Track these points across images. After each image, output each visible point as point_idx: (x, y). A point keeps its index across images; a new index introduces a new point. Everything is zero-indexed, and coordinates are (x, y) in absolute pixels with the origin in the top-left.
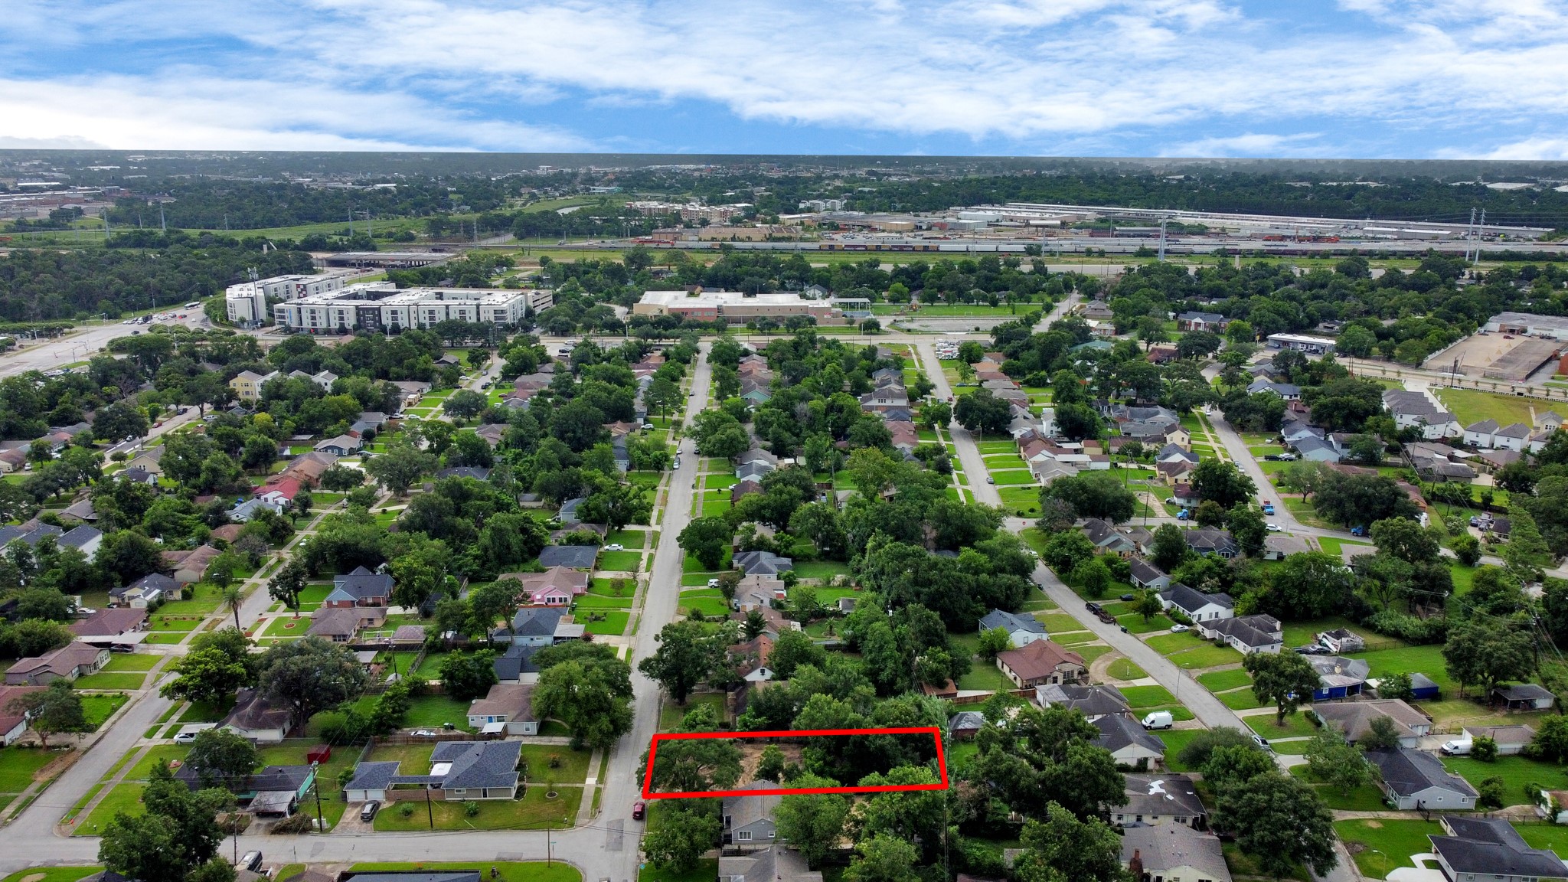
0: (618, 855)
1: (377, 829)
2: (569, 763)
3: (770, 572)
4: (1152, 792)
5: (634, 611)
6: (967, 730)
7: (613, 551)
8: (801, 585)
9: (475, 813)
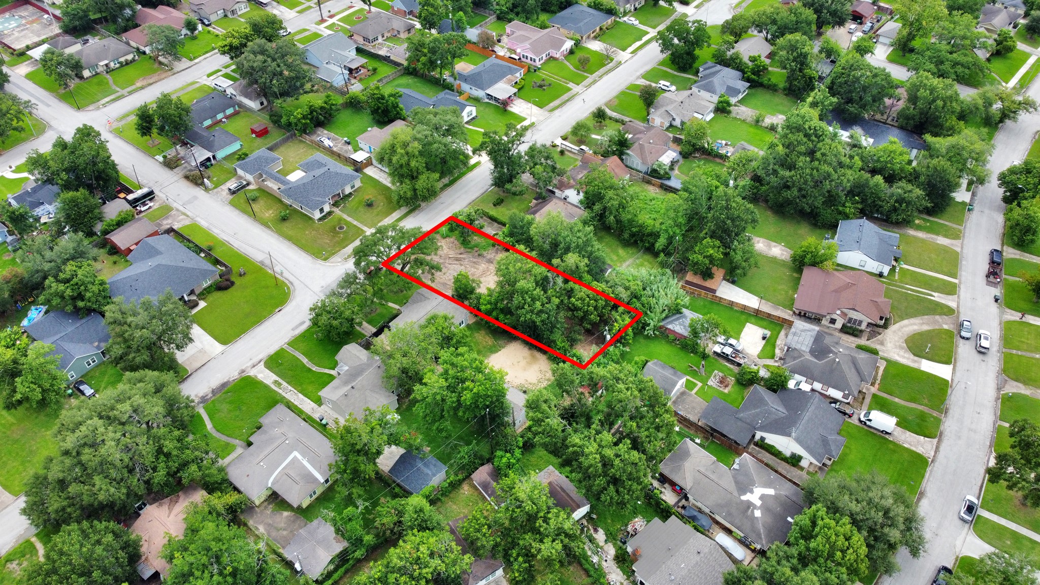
1: (232, 204)
2: (381, 206)
3: (714, 91)
4: (745, 496)
5: (576, 89)
6: (674, 331)
7: (628, 24)
8: (733, 115)
9: (284, 219)
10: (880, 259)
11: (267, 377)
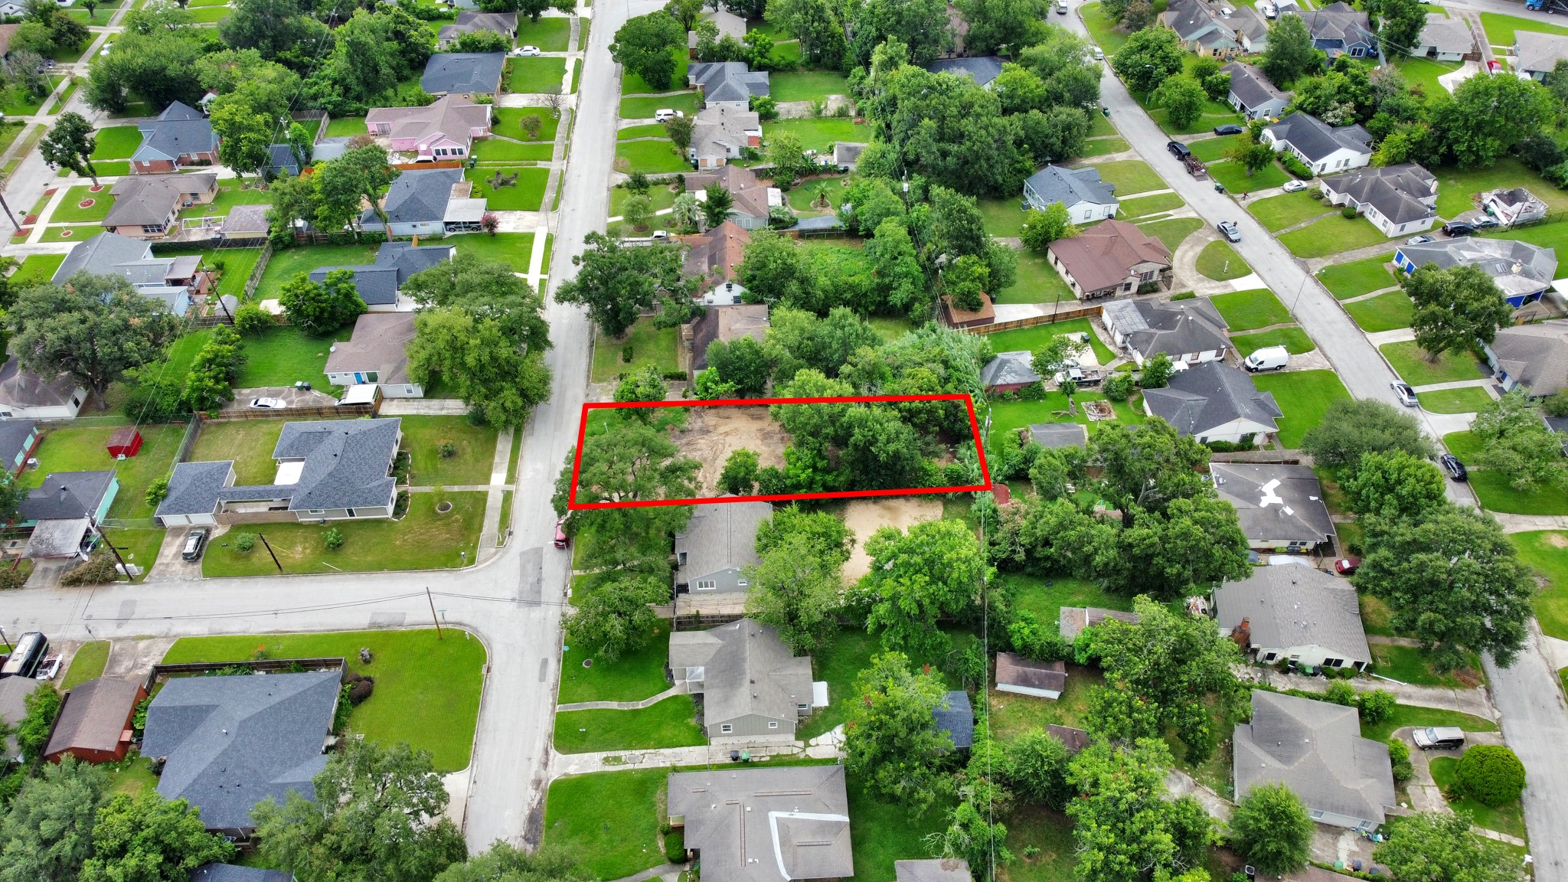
0: (536, 613)
1: (210, 574)
2: (467, 446)
3: (739, 98)
4: (1264, 502)
5: (555, 166)
6: (1008, 385)
7: (526, 58)
8: (782, 117)
9: (336, 547)
10: (1102, 200)
11: (588, 763)
